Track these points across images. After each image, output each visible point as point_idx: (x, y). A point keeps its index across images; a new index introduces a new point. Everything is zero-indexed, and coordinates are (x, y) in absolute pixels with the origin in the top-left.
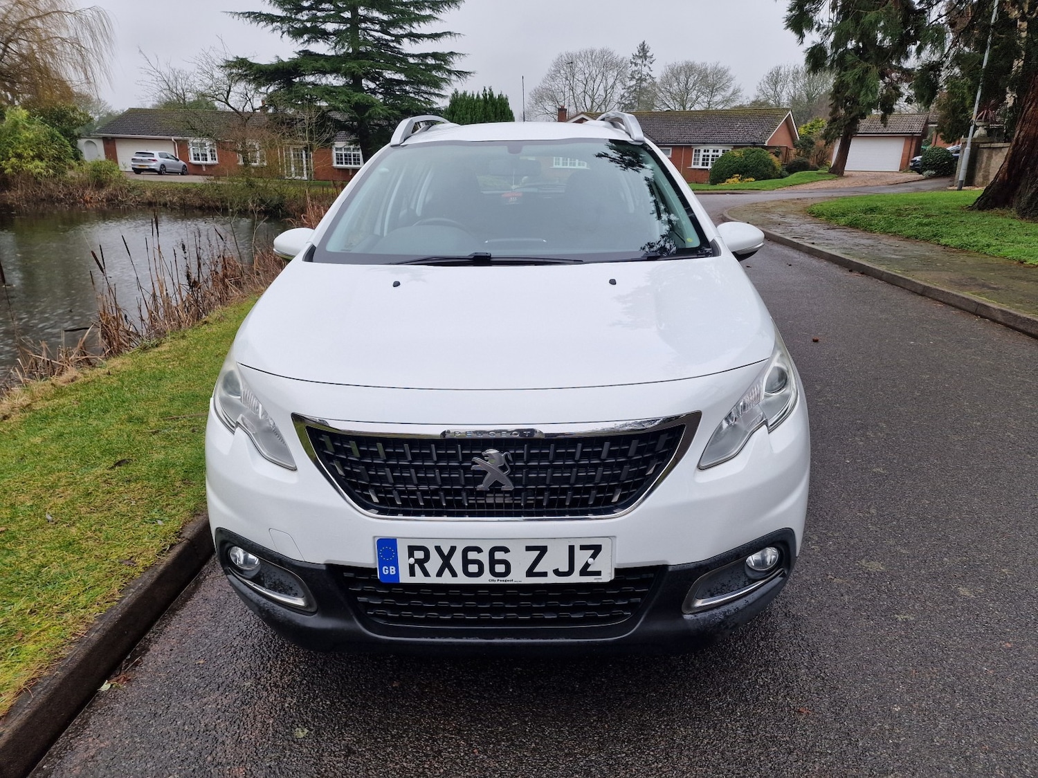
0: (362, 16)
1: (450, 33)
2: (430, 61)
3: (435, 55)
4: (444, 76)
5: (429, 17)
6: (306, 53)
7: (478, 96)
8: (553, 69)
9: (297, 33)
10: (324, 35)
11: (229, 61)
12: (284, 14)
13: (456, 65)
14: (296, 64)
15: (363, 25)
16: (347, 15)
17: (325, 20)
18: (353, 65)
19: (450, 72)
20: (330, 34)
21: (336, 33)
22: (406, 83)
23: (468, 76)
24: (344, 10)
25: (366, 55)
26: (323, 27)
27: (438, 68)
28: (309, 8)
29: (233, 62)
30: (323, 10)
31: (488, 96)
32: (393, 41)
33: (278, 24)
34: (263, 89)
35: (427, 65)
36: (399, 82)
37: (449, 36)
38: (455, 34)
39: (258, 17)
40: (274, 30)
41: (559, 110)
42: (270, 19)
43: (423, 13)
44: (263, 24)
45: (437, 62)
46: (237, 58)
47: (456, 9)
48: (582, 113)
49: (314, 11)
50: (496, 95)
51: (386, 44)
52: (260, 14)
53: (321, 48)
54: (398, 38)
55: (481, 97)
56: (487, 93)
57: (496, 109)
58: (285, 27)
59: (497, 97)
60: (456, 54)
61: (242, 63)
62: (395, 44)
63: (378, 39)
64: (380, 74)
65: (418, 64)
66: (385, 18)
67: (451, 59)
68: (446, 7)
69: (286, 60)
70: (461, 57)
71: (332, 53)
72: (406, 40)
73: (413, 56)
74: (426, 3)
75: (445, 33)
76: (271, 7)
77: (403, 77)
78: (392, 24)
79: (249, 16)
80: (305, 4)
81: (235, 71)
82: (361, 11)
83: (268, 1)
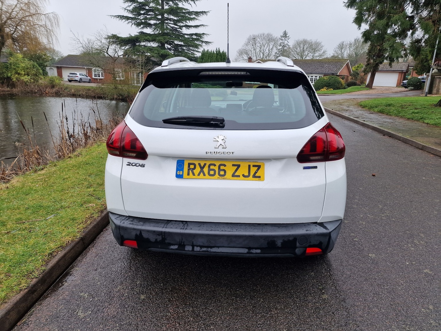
0: (166, 18)
1: (203, 25)
2: (194, 37)
3: (196, 34)
4: (200, 43)
5: (194, 18)
6: (142, 33)
7: (214, 51)
8: (247, 41)
9: (138, 25)
10: (150, 25)
11: (109, 36)
12: (133, 16)
13: (205, 39)
14: (137, 37)
15: (166, 22)
16: (160, 17)
17: (150, 19)
18: (161, 38)
19: (202, 42)
20: (152, 25)
21: (155, 24)
22: (184, 46)
23: (210, 44)
24: (158, 15)
25: (167, 34)
26: (149, 22)
27: (197, 40)
28: (144, 14)
29: (110, 36)
30: (149, 15)
31: (218, 52)
32: (178, 28)
33: (130, 20)
34: (123, 48)
36: (181, 45)
37: (202, 26)
38: (205, 26)
39: (122, 17)
40: (128, 23)
41: (249, 58)
42: (127, 18)
43: (192, 17)
44: (124, 20)
45: (197, 37)
46: (113, 34)
47: (206, 15)
48: (259, 60)
49: (146, 15)
51: (176, 30)
52: (123, 16)
53: (148, 31)
54: (181, 27)
55: (215, 52)
56: (218, 50)
57: (221, 57)
58: (133, 22)
59: (222, 52)
60: (205, 34)
61: (114, 37)
62: (179, 30)
63: (172, 28)
64: (173, 42)
65: (189, 38)
66: (176, 18)
67: (203, 36)
68: (201, 15)
69: (133, 36)
70: (207, 35)
71: (153, 33)
72: (184, 28)
73: (187, 35)
74: (193, 13)
75: (201, 25)
76: (128, 13)
77: (182, 43)
78: (178, 21)
79: (118, 17)
80: (142, 12)
81: (111, 40)
82: (166, 15)
83: (126, 11)
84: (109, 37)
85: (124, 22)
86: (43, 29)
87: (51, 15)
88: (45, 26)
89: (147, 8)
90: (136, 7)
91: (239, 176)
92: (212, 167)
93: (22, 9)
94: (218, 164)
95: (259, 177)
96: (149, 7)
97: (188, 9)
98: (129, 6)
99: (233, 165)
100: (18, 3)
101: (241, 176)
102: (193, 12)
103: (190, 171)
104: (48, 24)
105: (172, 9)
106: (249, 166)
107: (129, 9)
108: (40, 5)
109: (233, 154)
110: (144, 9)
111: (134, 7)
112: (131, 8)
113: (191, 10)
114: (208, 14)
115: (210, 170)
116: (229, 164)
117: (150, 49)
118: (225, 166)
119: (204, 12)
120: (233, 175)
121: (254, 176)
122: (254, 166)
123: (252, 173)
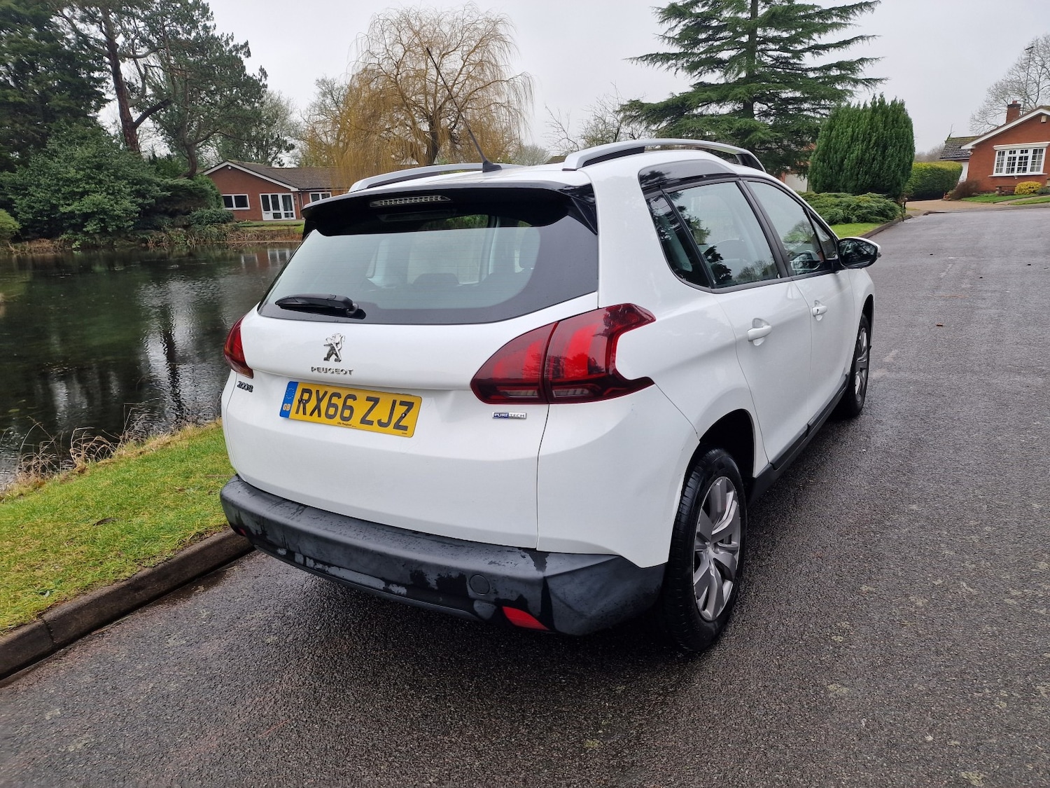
0: (760, 37)
1: (862, 37)
2: (835, 72)
3: (839, 65)
4: (849, 88)
5: (835, 25)
6: (702, 86)
7: (865, 105)
9: (692, 68)
10: (720, 63)
11: (623, 105)
12: (682, 50)
13: (865, 72)
14: (684, 98)
15: (759, 48)
16: (745, 39)
17: (720, 49)
18: (741, 90)
19: (856, 82)
20: (726, 61)
21: (733, 59)
22: (804, 100)
23: (878, 84)
24: (743, 34)
25: (761, 77)
26: (718, 56)
27: (841, 79)
28: (706, 40)
29: (626, 105)
30: (720, 39)
31: (878, 104)
32: (793, 58)
33: (674, 61)
34: (654, 127)
35: (829, 77)
36: (795, 100)
37: (860, 41)
38: (868, 37)
39: (654, 58)
40: (668, 69)
41: (1009, 106)
42: (666, 57)
43: (829, 22)
44: (659, 64)
45: (843, 72)
46: (631, 101)
48: (1041, 107)
49: (710, 43)
50: (888, 102)
51: (785, 63)
52: (657, 54)
53: (714, 77)
54: (797, 54)
55: (869, 106)
56: (877, 100)
58: (680, 63)
59: (890, 104)
60: (867, 60)
61: (635, 105)
62: (795, 60)
63: (777, 59)
64: (776, 95)
65: (817, 78)
66: (785, 35)
67: (860, 66)
68: (857, 12)
69: (678, 95)
70: (874, 62)
71: (722, 81)
72: (808, 55)
73: (814, 70)
74: (833, 11)
75: (856, 38)
76: (669, 46)
77: (798, 94)
78: (793, 40)
79: (646, 59)
80: (703, 36)
81: (628, 113)
82: (760, 32)
83: (667, 40)
84: (624, 108)
85: (660, 69)
86: (503, 111)
87: (519, 81)
88: (508, 106)
89: (714, 23)
90: (688, 26)
91: (371, 423)
92: (335, 400)
93: (469, 76)
94: (344, 394)
95: (405, 428)
96: (718, 20)
97: (816, 6)
98: (672, 29)
99: (369, 399)
100: (464, 66)
101: (376, 423)
102: (833, 9)
103: (302, 405)
104: (513, 97)
105: (774, 14)
106: (394, 402)
107: (671, 34)
108: (501, 63)
109: (350, 373)
110: (709, 27)
111: (685, 27)
112: (678, 31)
113: (826, 7)
114: (877, 7)
115: (330, 405)
116: (361, 396)
117: (710, 120)
118: (354, 398)
119: (866, 4)
120: (364, 421)
121: (397, 426)
122: (402, 403)
123: (394, 420)
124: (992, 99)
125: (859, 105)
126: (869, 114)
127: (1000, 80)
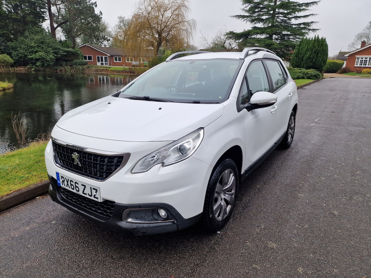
0: (277, 12)
1: (312, 14)
2: (302, 26)
3: (304, 24)
4: (307, 31)
5: (304, 9)
6: (255, 28)
7: (312, 38)
9: (252, 21)
10: (262, 20)
11: (227, 33)
12: (249, 15)
13: (313, 26)
14: (249, 32)
15: (276, 16)
16: (271, 12)
17: (263, 15)
18: (269, 30)
19: (309, 30)
20: (264, 20)
21: (267, 19)
24: (271, 11)
25: (276, 26)
26: (262, 18)
27: (304, 28)
29: (228, 33)
30: (263, 12)
31: (316, 38)
33: (246, 18)
34: (237, 41)
35: (300, 27)
36: (288, 35)
37: (312, 16)
38: (315, 15)
39: (239, 17)
40: (244, 21)
41: (362, 42)
42: (243, 17)
43: (302, 8)
44: (241, 19)
45: (305, 26)
46: (230, 31)
47: (316, 5)
49: (259, 13)
50: (320, 38)
51: (285, 21)
52: (240, 15)
53: (260, 25)
54: (290, 19)
58: (248, 19)
59: (321, 39)
60: (314, 22)
61: (231, 33)
62: (289, 21)
63: (282, 20)
64: (281, 33)
65: (296, 28)
66: (286, 12)
67: (311, 24)
68: (312, 5)
69: (247, 31)
70: (316, 23)
71: (263, 27)
72: (293, 19)
73: (295, 25)
75: (310, 15)
76: (245, 13)
77: (289, 33)
78: (288, 14)
79: (237, 17)
80: (257, 10)
81: (229, 36)
82: (277, 10)
83: (244, 11)
84: (227, 34)
85: (241, 21)
86: (185, 32)
87: (191, 21)
88: (187, 30)
89: (261, 6)
90: (252, 7)
93: (173, 19)
96: (263, 5)
97: (298, 2)
98: (246, 7)
100: (172, 15)
102: (303, 3)
104: (189, 28)
105: (283, 4)
107: (246, 9)
108: (185, 15)
110: (259, 7)
111: (251, 7)
112: (248, 8)
113: (301, 3)
114: (319, 3)
117: (258, 40)
119: (315, 2)
124: (356, 39)
125: (310, 38)
126: (313, 42)
127: (360, 33)
